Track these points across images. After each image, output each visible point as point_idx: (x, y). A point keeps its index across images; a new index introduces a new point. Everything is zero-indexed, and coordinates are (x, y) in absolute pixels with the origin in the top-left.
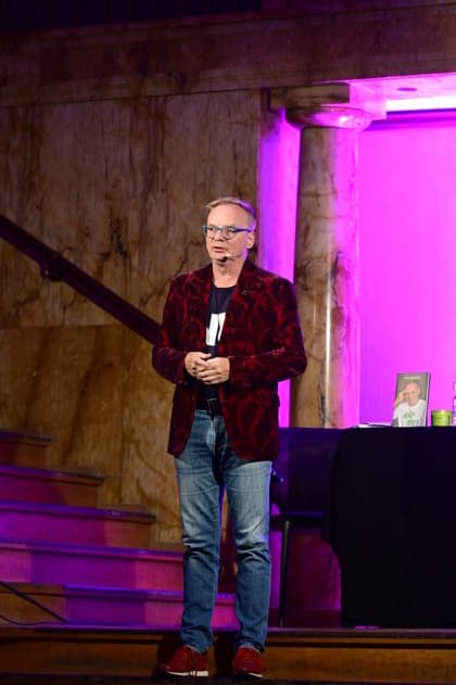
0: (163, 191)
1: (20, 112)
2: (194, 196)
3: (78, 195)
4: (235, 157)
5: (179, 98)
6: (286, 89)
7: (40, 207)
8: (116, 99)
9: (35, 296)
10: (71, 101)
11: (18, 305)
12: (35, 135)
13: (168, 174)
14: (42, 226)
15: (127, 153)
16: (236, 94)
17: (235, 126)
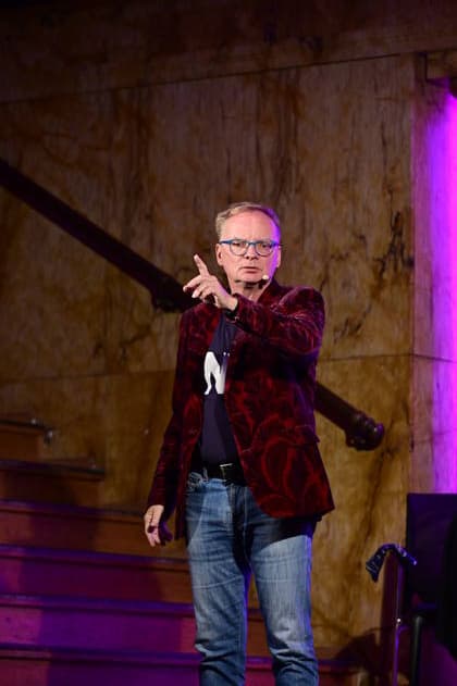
0: (297, 191)
1: (124, 94)
2: (335, 197)
3: (195, 199)
4: (384, 143)
5: (314, 69)
6: (446, 52)
7: (149, 217)
8: (238, 74)
9: (145, 331)
10: (185, 79)
11: (124, 344)
12: (142, 124)
13: (302, 170)
14: (152, 242)
15: (252, 141)
16: (384, 61)
17: (383, 103)
